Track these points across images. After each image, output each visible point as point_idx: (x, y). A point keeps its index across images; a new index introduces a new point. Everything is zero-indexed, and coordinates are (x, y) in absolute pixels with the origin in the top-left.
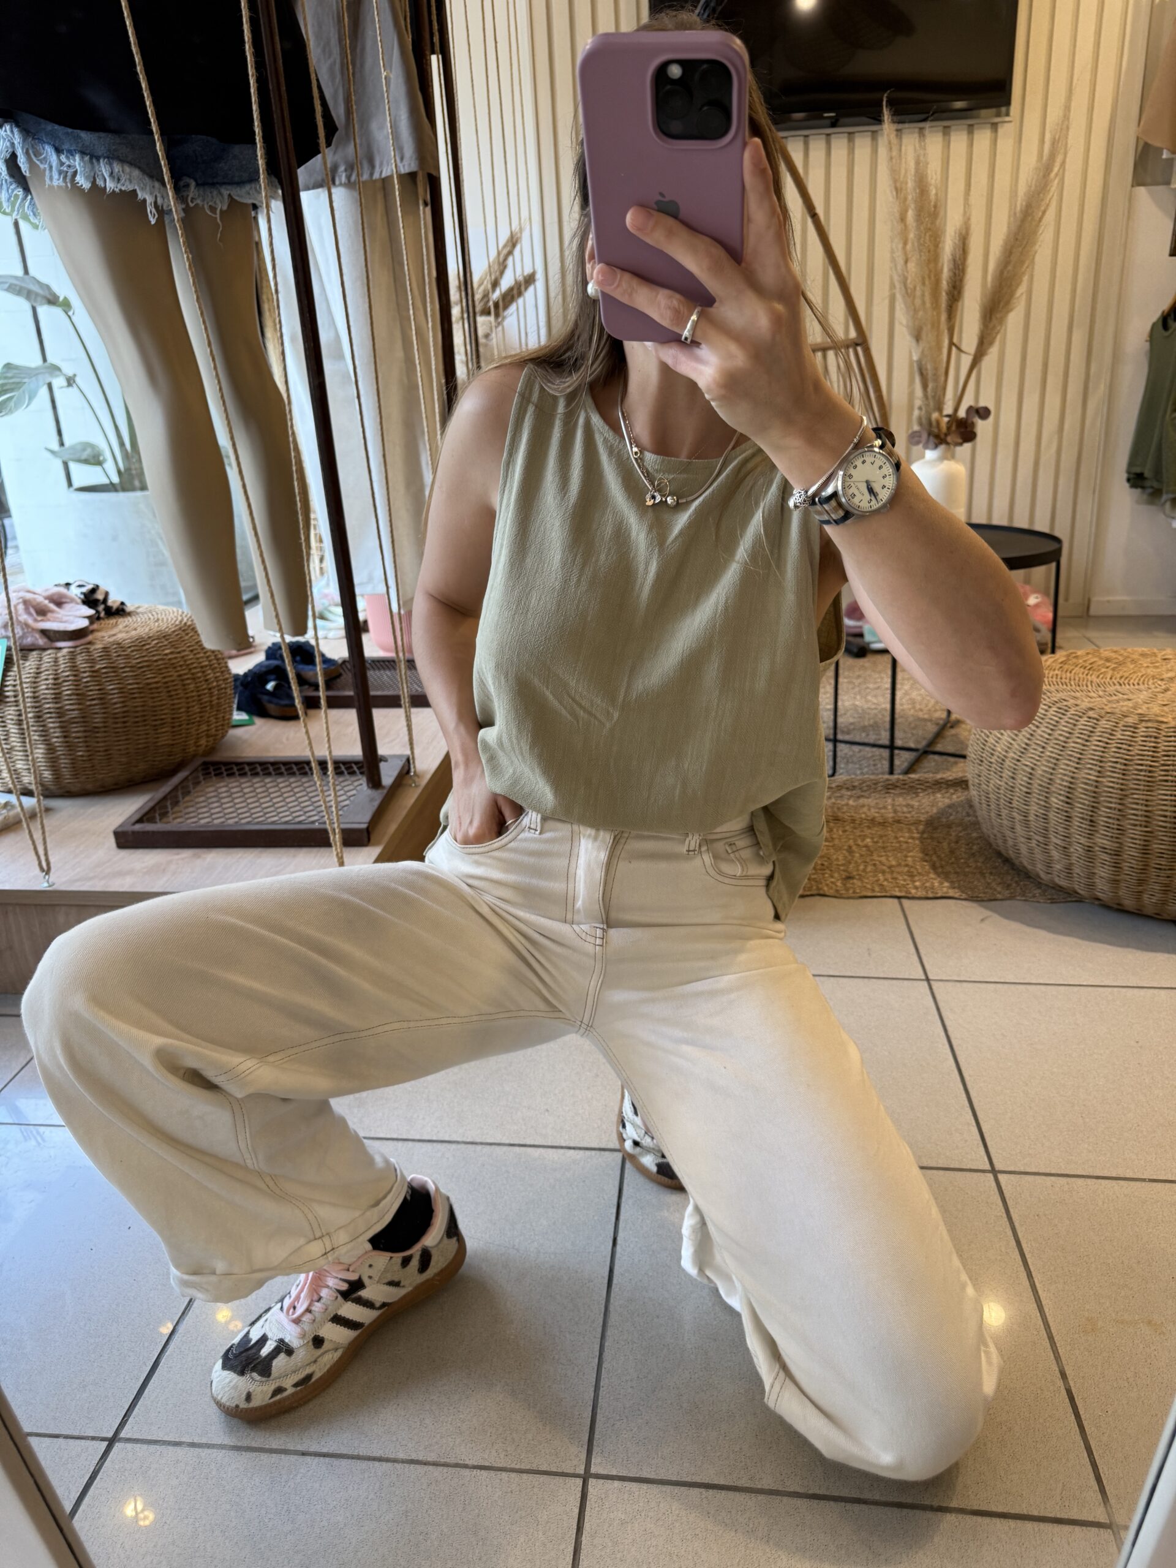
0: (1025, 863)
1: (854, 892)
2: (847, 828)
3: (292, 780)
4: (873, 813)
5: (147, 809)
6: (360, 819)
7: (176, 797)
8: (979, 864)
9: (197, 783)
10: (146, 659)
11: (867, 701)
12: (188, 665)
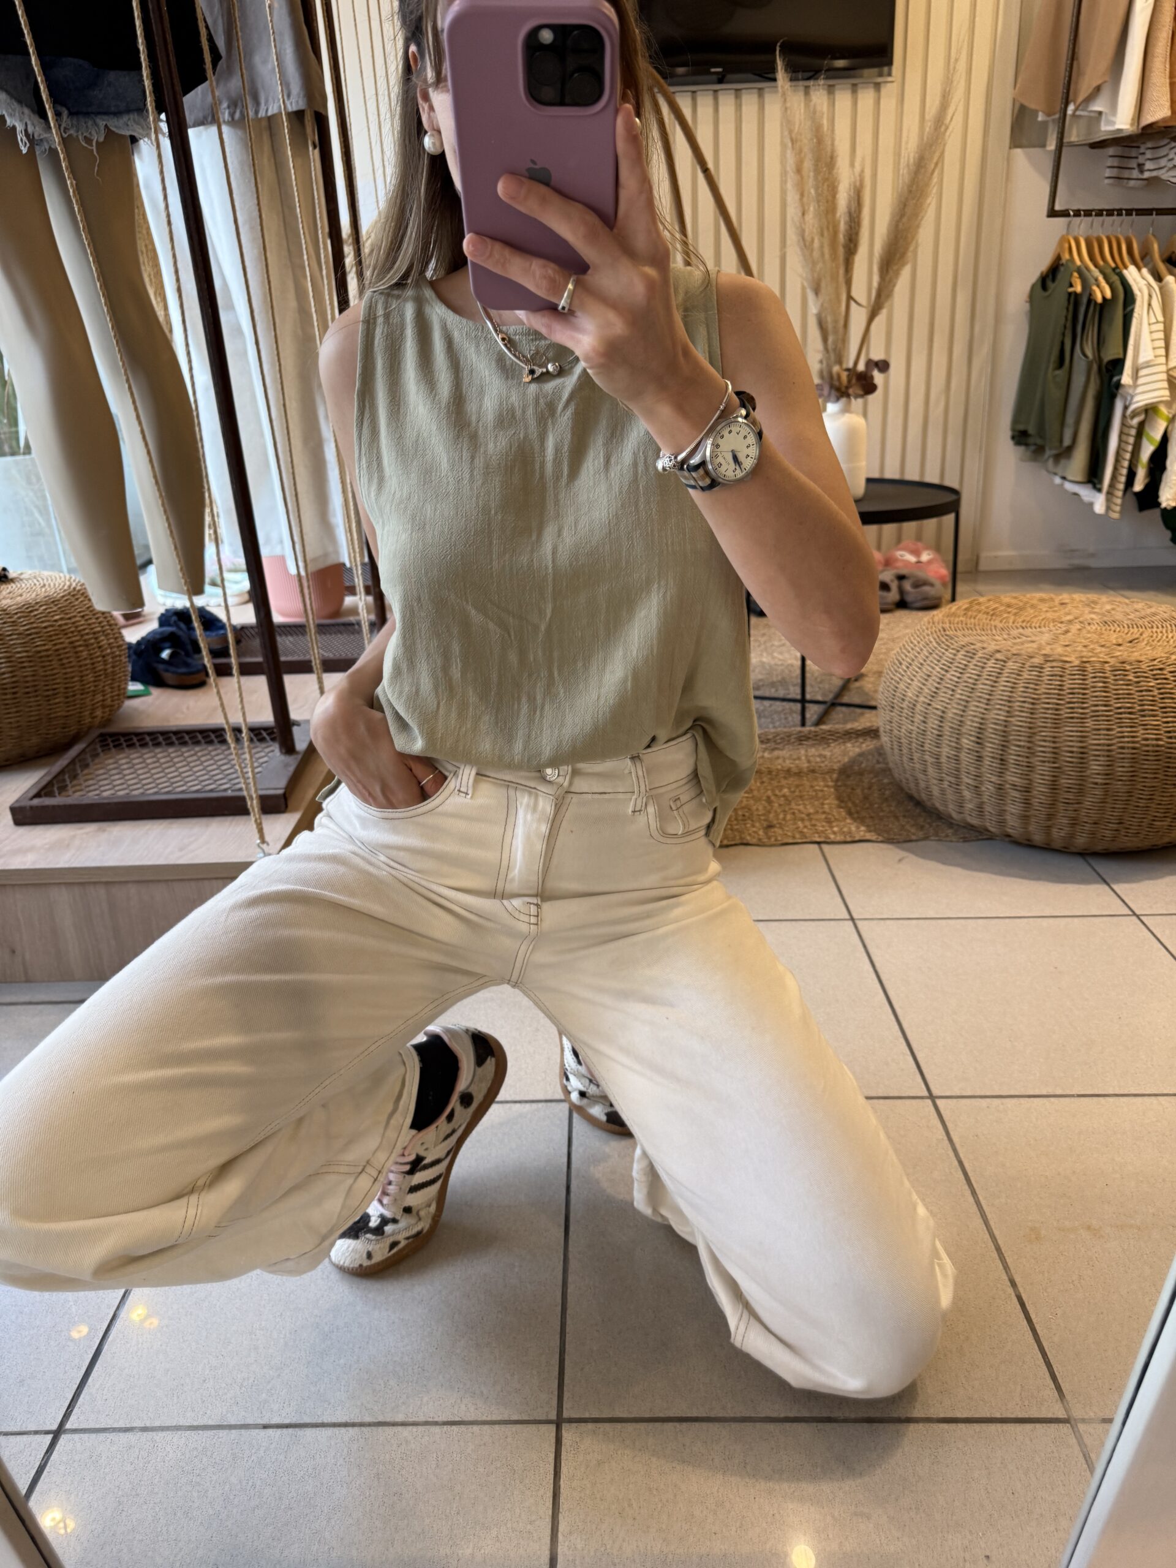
0: (938, 805)
1: (776, 840)
2: (765, 779)
3: (197, 749)
4: (788, 763)
5: (44, 783)
6: (277, 785)
7: (75, 770)
8: (892, 809)
9: (95, 756)
10: (35, 625)
11: (774, 658)
12: (79, 631)
